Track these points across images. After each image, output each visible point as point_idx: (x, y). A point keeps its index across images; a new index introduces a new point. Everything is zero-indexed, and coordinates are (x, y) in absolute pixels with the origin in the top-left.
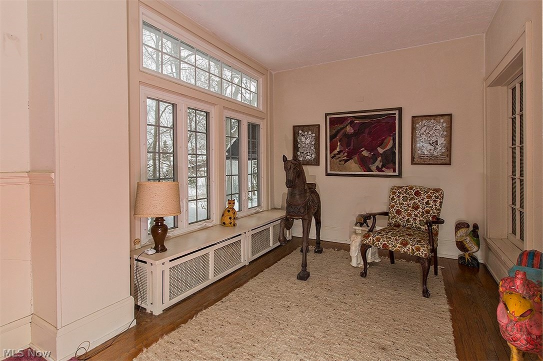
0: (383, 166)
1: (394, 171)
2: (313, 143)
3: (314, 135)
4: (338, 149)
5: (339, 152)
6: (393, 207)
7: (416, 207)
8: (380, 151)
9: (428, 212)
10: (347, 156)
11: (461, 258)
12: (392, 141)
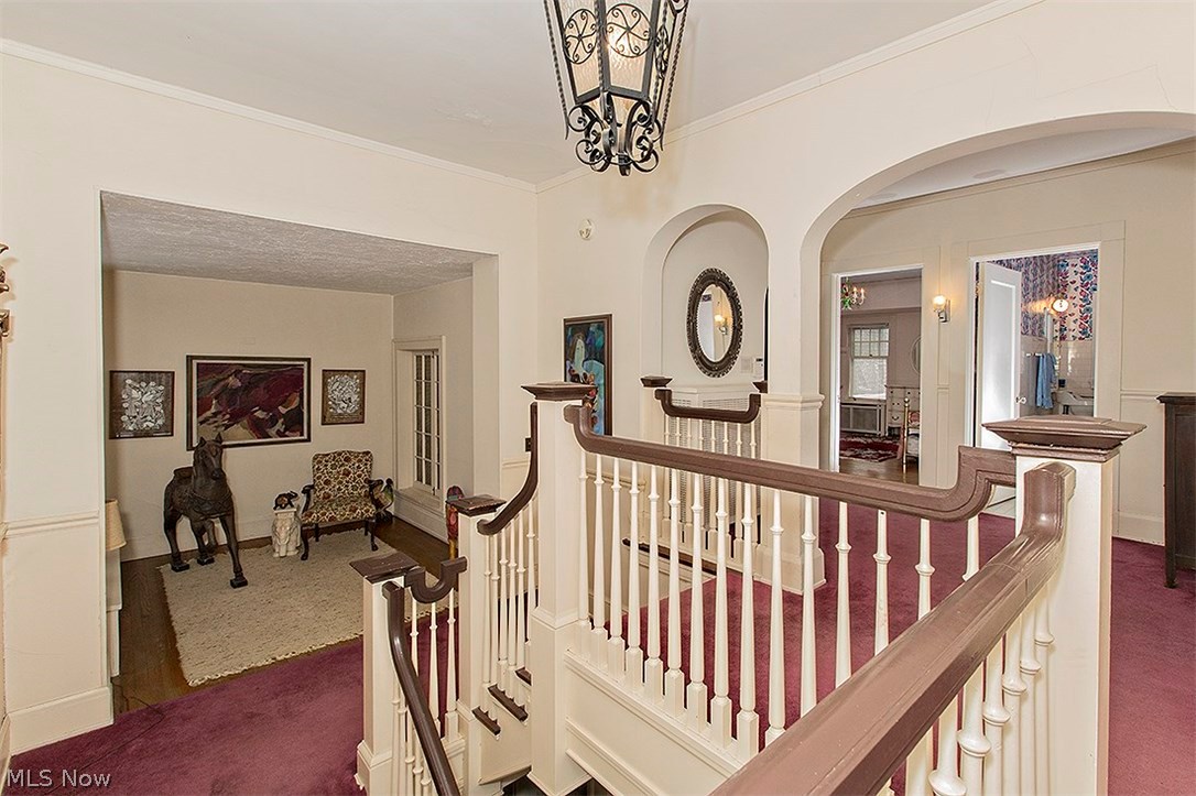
0: (286, 430)
1: (302, 435)
2: (159, 401)
3: (162, 388)
4: (213, 410)
5: (215, 415)
6: (319, 478)
7: (347, 474)
8: (283, 410)
9: (359, 476)
10: (229, 419)
11: (377, 515)
12: (298, 399)
